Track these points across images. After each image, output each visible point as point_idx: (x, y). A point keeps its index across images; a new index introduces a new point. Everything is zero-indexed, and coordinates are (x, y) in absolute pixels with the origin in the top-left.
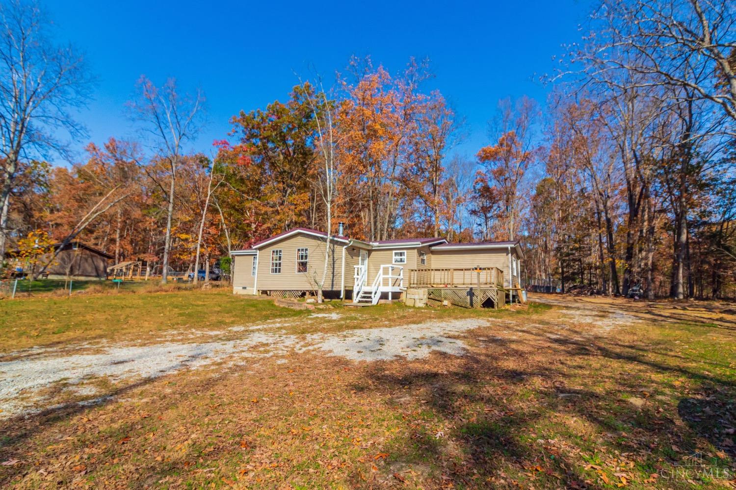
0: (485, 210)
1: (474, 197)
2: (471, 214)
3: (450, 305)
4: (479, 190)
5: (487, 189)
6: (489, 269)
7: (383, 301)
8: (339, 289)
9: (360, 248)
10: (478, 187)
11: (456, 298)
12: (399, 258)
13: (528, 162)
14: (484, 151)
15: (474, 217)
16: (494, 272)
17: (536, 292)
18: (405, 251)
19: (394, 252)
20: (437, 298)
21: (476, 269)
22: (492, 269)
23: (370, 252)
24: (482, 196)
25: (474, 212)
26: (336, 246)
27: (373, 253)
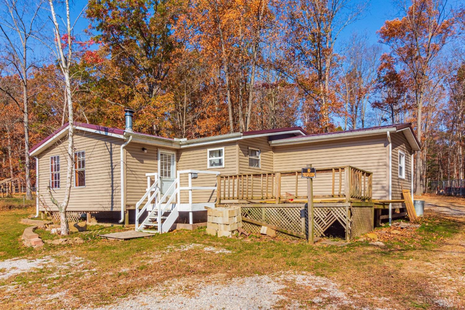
0: (391, 101)
1: (378, 87)
2: (374, 107)
3: (273, 233)
4: (384, 77)
5: (393, 76)
6: (337, 170)
7: (180, 226)
8: (119, 210)
9: (157, 147)
10: (383, 74)
11: (285, 222)
12: (215, 159)
13: (446, 36)
14: (388, 24)
15: (378, 111)
16: (346, 175)
17: (450, 195)
18: (223, 148)
19: (209, 150)
20: (255, 221)
21: (305, 171)
22: (343, 169)
23: (179, 152)
24: (388, 84)
25: (377, 105)
26: (114, 146)
27: (183, 154)
